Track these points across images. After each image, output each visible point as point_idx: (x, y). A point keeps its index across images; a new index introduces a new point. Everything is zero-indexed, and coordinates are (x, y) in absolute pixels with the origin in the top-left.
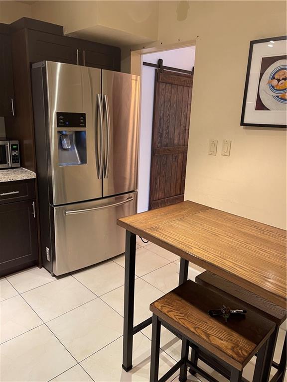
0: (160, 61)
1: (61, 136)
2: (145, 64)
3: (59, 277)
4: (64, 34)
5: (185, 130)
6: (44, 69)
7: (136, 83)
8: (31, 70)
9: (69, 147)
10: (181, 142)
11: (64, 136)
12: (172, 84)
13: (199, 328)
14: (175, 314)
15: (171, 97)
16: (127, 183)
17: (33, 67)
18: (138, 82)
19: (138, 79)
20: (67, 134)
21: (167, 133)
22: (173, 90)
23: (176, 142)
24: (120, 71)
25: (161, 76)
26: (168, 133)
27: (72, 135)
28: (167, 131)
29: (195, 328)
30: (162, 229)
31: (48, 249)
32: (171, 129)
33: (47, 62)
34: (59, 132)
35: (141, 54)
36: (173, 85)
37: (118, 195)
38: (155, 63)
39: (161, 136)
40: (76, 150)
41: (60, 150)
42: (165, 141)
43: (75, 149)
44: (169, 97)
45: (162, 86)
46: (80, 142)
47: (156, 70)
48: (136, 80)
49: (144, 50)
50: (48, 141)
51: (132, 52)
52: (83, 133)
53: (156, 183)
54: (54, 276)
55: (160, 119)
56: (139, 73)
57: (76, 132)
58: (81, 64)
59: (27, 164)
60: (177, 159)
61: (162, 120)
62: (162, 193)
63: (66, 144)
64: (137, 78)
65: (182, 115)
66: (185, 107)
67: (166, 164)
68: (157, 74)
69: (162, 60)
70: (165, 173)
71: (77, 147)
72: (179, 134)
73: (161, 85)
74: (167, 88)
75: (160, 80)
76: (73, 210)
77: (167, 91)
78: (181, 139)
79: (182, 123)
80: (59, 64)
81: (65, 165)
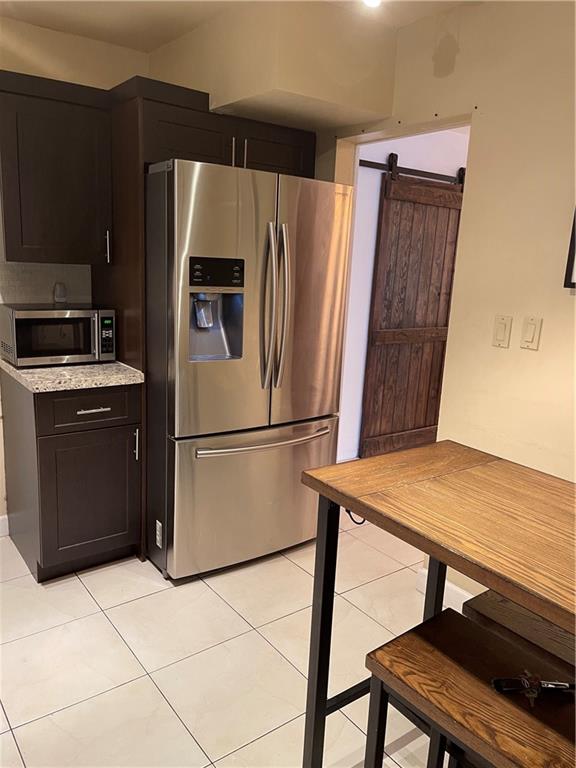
0: (393, 158)
1: (196, 302)
2: (363, 163)
3: (178, 582)
4: (210, 108)
5: (439, 294)
6: (171, 174)
7: (344, 199)
8: (145, 178)
9: (211, 325)
10: (431, 319)
11: (200, 304)
12: (414, 203)
13: (472, 715)
14: (421, 680)
15: (412, 228)
16: (318, 398)
17: (150, 172)
18: (348, 198)
19: (349, 192)
20: (208, 299)
21: (402, 301)
22: (416, 216)
23: (419, 318)
24: (313, 178)
25: (394, 186)
26: (404, 299)
27: (217, 302)
28: (402, 296)
29: (464, 715)
30: (395, 498)
31: (159, 524)
32: (410, 292)
33: (176, 161)
34: (192, 294)
35: (357, 144)
36: (417, 205)
37: (298, 423)
38: (383, 160)
39: (389, 307)
40: (222, 329)
41: (193, 331)
42: (396, 317)
43: (220, 328)
44: (408, 229)
45: (395, 206)
46: (231, 314)
47: (383, 174)
48: (344, 195)
49: (364, 137)
50: (170, 311)
51: (339, 141)
52: (238, 298)
53: (376, 401)
54: (169, 578)
55: (389, 273)
56: (350, 181)
57: (225, 296)
58: (239, 164)
59: (128, 355)
60: (420, 354)
61: (392, 275)
62: (388, 422)
63: (205, 318)
64: (345, 189)
65: (434, 265)
66: (440, 249)
67: (397, 362)
68: (386, 182)
69: (396, 156)
70: (395, 382)
71: (225, 325)
72: (426, 304)
73: (392, 206)
74: (405, 211)
75: (391, 195)
76: (211, 449)
77: (404, 216)
78: (429, 312)
79: (432, 282)
80: (198, 165)
81: (199, 359)
